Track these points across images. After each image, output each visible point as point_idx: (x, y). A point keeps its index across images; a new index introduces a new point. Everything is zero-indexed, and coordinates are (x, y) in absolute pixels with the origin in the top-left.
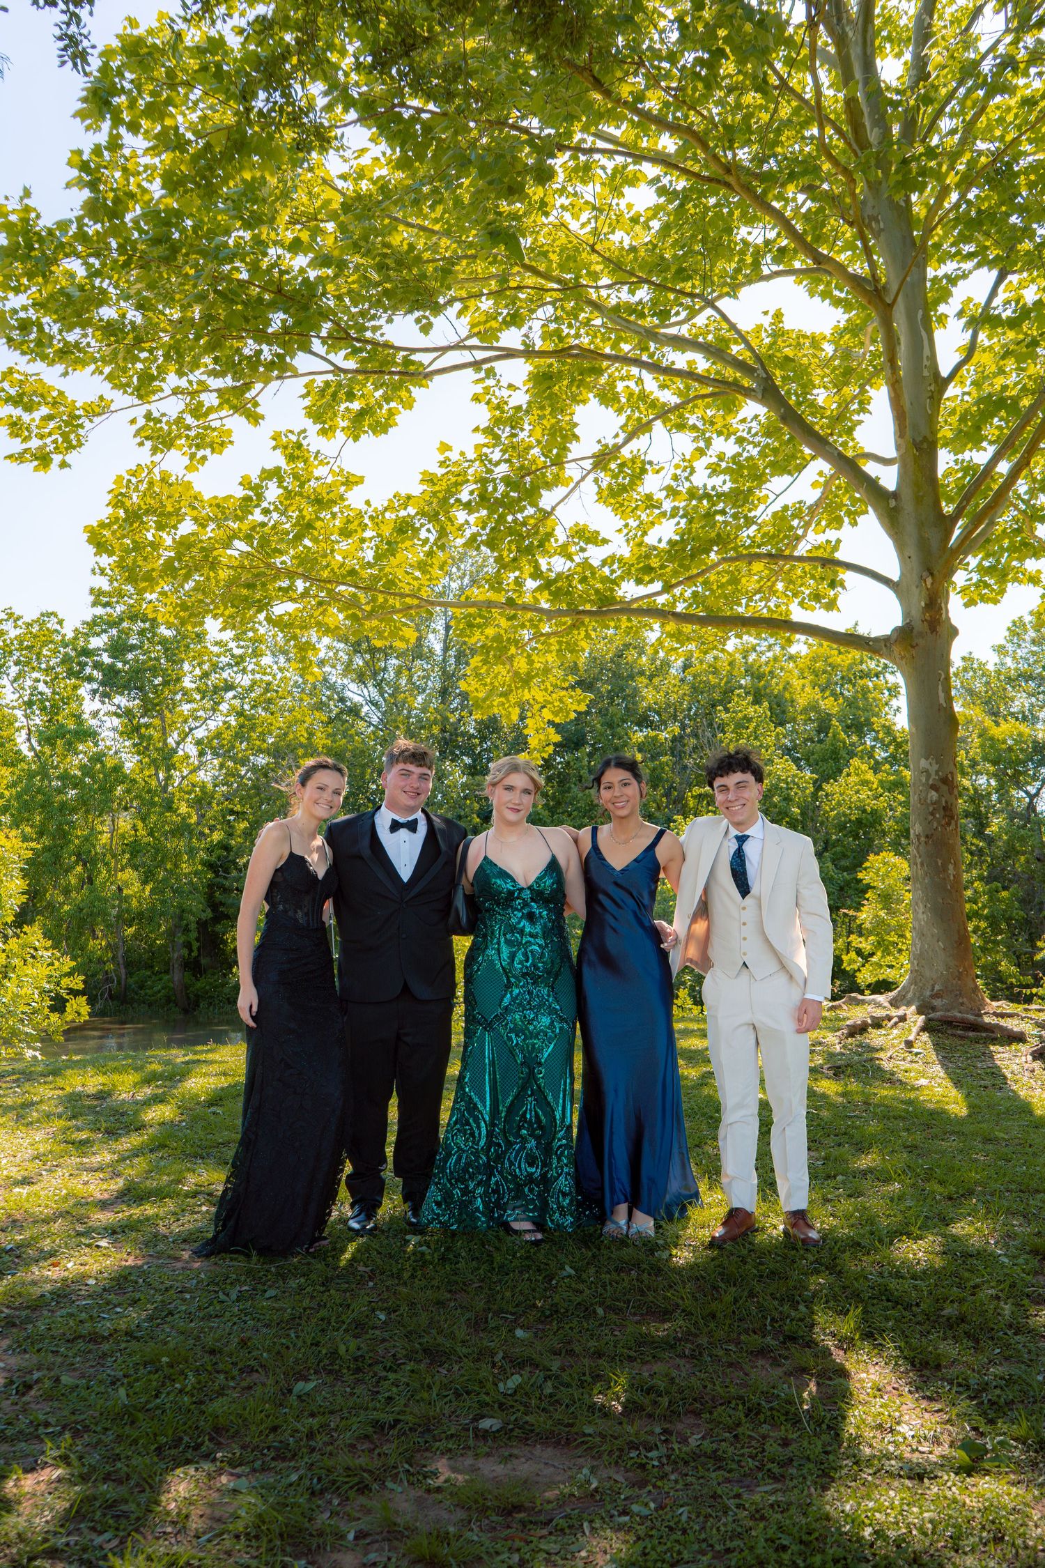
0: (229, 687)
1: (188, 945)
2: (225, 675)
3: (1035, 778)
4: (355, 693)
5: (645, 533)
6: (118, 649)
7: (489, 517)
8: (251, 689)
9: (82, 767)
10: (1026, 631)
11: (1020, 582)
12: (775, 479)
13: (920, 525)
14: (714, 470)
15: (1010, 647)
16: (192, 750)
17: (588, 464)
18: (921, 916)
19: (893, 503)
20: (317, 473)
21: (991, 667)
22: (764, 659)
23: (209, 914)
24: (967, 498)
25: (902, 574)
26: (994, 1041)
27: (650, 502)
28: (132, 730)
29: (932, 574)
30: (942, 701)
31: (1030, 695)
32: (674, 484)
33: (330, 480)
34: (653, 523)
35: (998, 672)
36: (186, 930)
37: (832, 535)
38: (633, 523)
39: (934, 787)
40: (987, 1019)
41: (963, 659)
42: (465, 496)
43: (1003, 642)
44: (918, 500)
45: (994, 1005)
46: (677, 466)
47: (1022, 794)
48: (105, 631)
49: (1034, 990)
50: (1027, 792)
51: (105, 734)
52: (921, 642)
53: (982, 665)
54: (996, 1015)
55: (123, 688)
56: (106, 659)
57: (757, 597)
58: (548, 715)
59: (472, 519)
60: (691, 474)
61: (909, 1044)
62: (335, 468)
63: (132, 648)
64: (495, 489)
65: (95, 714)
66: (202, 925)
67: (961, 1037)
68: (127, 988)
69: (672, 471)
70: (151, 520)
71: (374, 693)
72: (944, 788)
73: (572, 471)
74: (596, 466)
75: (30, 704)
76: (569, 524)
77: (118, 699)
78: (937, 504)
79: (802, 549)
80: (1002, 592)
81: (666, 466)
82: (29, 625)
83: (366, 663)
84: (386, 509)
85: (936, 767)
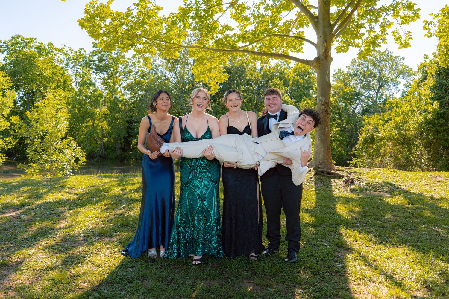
0: (131, 71)
1: (121, 144)
2: (131, 68)
3: (355, 103)
4: (169, 75)
5: (245, 28)
6: (100, 60)
7: (199, 21)
8: (137, 72)
9: (91, 93)
10: (356, 63)
11: (353, 46)
12: (283, 12)
13: (324, 27)
14: (266, 9)
15: (351, 67)
16: (122, 90)
17: (228, 5)
18: (317, 142)
19: (316, 20)
20: (148, 6)
21: (346, 72)
22: (283, 68)
23: (127, 135)
24: (338, 19)
25: (318, 42)
26: (335, 178)
27: (246, 19)
28: (105, 83)
29: (326, 42)
30: (327, 80)
31: (356, 80)
32: (253, 13)
33: (152, 8)
34: (248, 25)
35: (348, 74)
36: (121, 139)
37: (301, 30)
38: (242, 24)
39: (323, 105)
40: (333, 171)
41: (338, 69)
42: (191, 14)
43: (349, 65)
44: (324, 19)
45: (336, 167)
46: (254, 7)
47: (351, 108)
48: (97, 55)
49: (350, 162)
50: (353, 107)
51: (97, 84)
52: (322, 62)
53: (343, 72)
54: (337, 170)
55: (102, 71)
56: (97, 62)
57: (278, 48)
58: (216, 80)
59: (194, 22)
60: (259, 10)
61: (311, 178)
62: (154, 4)
63: (104, 60)
64: (201, 12)
65: (95, 78)
66: (125, 138)
67: (326, 176)
68: (105, 155)
69: (253, 9)
70: (98, 18)
71: (174, 75)
72: (326, 105)
73: (224, 8)
74: (230, 6)
75: (76, 75)
76: (223, 24)
77: (101, 74)
78: (329, 21)
79: (291, 34)
80: (348, 49)
81: (251, 7)
82: (76, 52)
83: (172, 66)
84: (168, 18)
85: (324, 99)
